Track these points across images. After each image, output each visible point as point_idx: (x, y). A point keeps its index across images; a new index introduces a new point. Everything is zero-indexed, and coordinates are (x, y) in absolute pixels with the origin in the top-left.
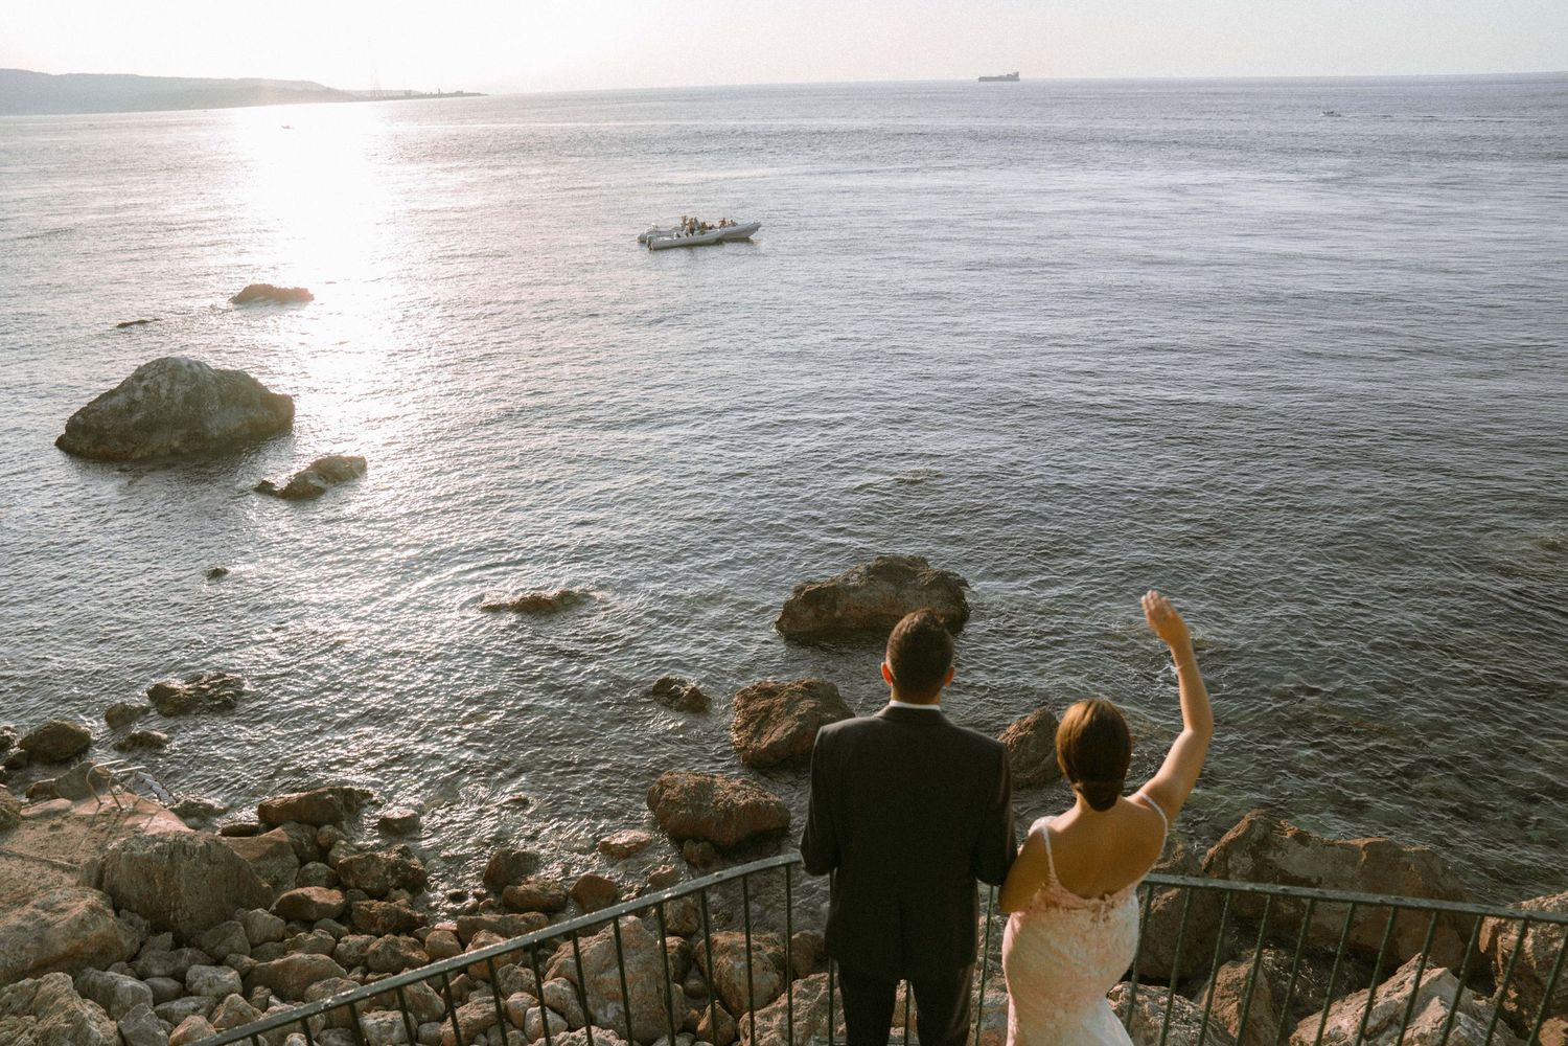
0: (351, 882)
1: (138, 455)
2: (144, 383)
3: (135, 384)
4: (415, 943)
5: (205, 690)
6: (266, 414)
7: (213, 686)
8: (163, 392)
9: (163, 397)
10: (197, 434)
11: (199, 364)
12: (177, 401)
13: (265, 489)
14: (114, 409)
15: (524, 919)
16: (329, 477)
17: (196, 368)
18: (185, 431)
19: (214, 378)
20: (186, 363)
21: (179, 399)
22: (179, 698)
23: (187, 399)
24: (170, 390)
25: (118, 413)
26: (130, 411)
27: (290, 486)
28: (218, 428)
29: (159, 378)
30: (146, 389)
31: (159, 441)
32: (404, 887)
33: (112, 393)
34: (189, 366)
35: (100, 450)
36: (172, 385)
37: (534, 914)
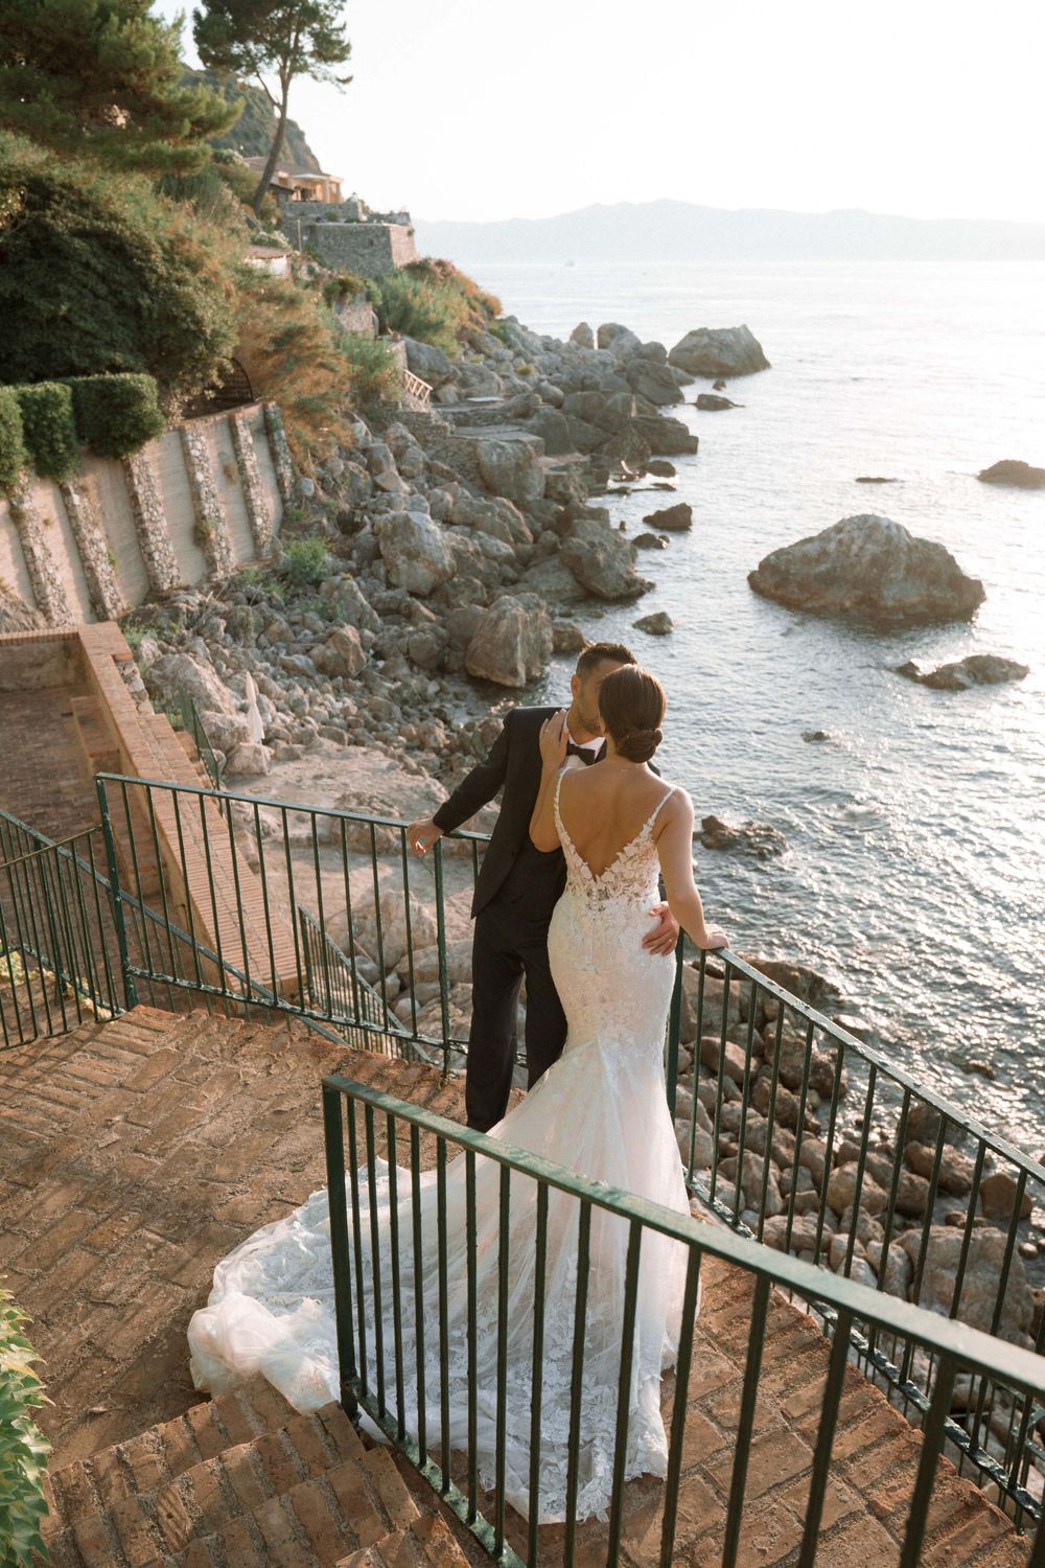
0: (772, 1059)
1: (809, 605)
2: (841, 536)
3: (833, 534)
4: (792, 1141)
5: (748, 837)
6: (949, 596)
7: (758, 835)
8: (855, 548)
9: (852, 553)
10: (870, 599)
11: (898, 527)
12: (863, 560)
13: (907, 671)
14: (805, 556)
15: (910, 1179)
16: (979, 676)
17: (894, 530)
18: (859, 593)
19: (908, 545)
20: (886, 523)
21: (866, 558)
22: (723, 835)
23: (874, 561)
24: (861, 548)
25: (806, 559)
26: (818, 561)
27: (933, 675)
28: (893, 599)
29: (856, 534)
30: (840, 542)
31: (833, 595)
32: (817, 1090)
33: (810, 540)
34: (888, 527)
35: (779, 592)
36: (865, 543)
37: (923, 1180)
